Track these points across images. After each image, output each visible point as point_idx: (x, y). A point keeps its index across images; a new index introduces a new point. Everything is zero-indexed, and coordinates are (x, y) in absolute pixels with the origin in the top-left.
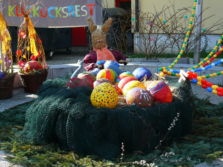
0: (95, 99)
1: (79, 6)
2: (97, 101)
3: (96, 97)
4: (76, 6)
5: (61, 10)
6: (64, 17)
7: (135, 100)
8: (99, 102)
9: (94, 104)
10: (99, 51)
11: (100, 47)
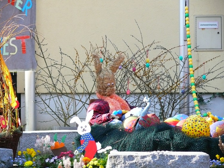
2: (196, 131)
9: (192, 134)
10: (109, 98)
11: (110, 93)
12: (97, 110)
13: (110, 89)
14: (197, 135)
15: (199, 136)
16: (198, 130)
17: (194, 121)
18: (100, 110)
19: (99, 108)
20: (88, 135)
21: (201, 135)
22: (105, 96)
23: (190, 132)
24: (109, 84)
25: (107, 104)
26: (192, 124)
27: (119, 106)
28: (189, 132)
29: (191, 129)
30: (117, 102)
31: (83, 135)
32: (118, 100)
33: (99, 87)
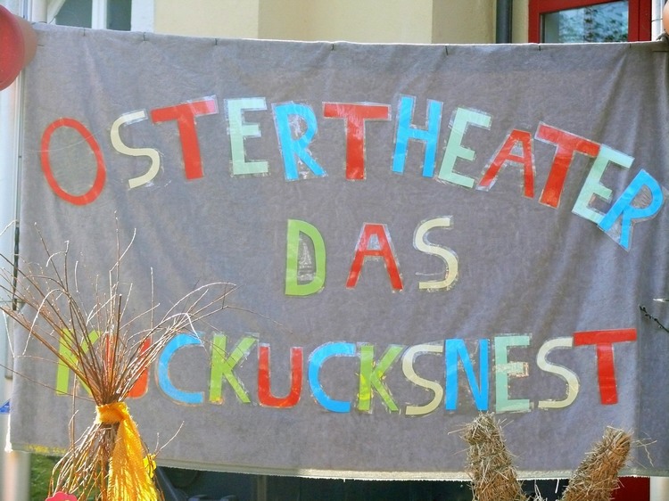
1: (523, 340)
4: (502, 343)
5: (398, 365)
6: (412, 410)
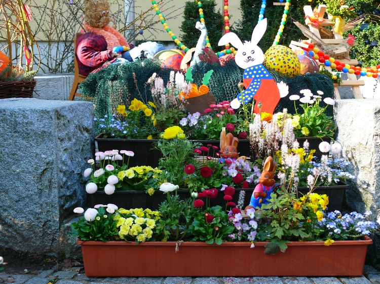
0: (287, 64)
2: (289, 68)
3: (287, 61)
7: (309, 67)
8: (293, 68)
9: (284, 72)
10: (103, 31)
11: (105, 24)
12: (93, 47)
13: (106, 19)
14: (291, 72)
15: (293, 75)
16: (292, 66)
17: (284, 53)
18: (96, 46)
19: (94, 44)
20: (259, 69)
21: (295, 73)
22: (98, 29)
23: (281, 69)
24: (104, 12)
25: (102, 38)
26: (283, 57)
27: (117, 41)
28: (279, 69)
29: (283, 65)
30: (114, 36)
31: (248, 70)
32: (114, 34)
33: (91, 16)
